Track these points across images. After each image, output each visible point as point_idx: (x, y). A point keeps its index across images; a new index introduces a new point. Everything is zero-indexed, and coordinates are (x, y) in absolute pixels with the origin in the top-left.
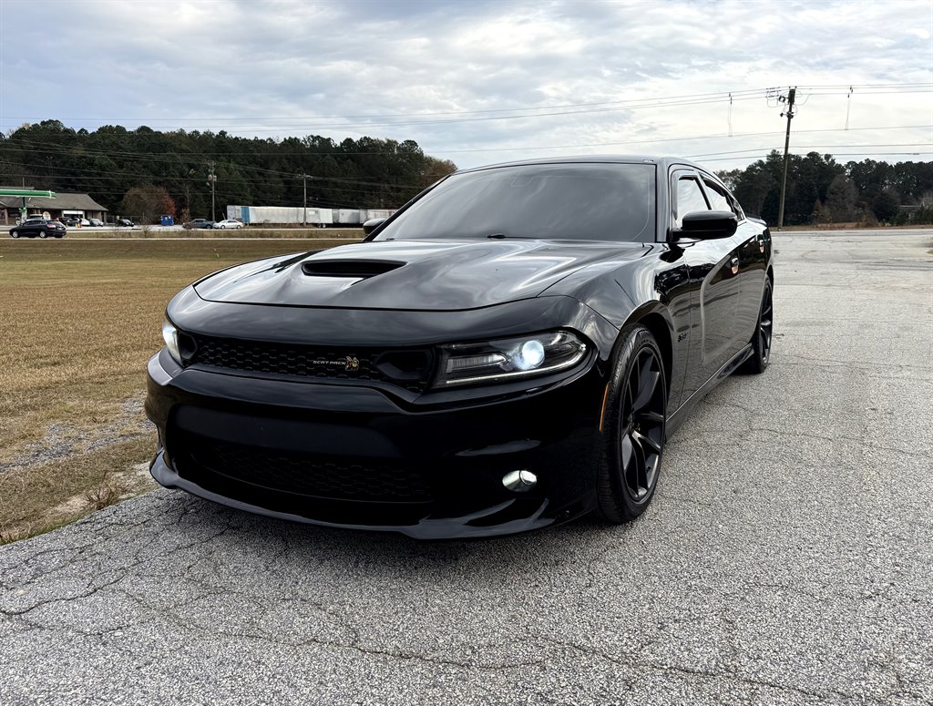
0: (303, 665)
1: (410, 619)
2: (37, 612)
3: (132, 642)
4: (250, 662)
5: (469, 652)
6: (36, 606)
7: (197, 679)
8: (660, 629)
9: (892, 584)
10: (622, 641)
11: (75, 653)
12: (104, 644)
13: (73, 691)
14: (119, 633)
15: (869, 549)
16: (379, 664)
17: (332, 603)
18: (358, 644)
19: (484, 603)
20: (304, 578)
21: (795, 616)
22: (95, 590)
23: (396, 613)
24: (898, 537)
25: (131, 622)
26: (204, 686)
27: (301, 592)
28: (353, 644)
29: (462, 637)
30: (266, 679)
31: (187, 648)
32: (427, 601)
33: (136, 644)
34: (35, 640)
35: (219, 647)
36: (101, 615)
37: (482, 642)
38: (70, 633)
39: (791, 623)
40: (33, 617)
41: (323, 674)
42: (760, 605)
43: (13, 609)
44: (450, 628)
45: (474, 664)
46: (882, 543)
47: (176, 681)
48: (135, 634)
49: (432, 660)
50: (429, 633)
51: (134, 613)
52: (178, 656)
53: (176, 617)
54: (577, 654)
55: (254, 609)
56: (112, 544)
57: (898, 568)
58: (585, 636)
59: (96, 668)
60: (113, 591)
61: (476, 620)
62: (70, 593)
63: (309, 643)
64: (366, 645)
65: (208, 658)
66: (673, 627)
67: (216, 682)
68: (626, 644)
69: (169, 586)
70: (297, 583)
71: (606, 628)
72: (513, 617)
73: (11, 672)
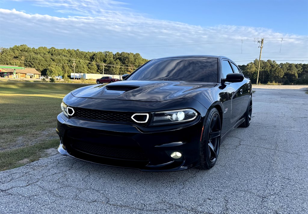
0: (91, 208)
1: (126, 196)
2: (11, 190)
3: (39, 200)
4: (75, 207)
5: (143, 206)
6: (11, 188)
7: (58, 211)
8: (204, 201)
9: (280, 191)
10: (192, 204)
11: (22, 202)
12: (31, 200)
13: (20, 213)
14: (35, 197)
15: (274, 181)
16: (115, 208)
17: (102, 190)
18: (109, 203)
19: (149, 192)
20: (94, 183)
21: (248, 199)
22: (29, 184)
23: (122, 194)
24: (284, 177)
25: (39, 194)
26: (60, 213)
27: (92, 187)
28: (107, 202)
29: (141, 201)
30: (80, 211)
31: (56, 202)
32: (132, 191)
33: (41, 200)
34: (10, 198)
35: (66, 202)
36: (30, 192)
37: (148, 203)
38: (20, 196)
39: (246, 201)
40: (10, 191)
41: (97, 211)
42: (237, 196)
43: (3, 189)
44: (138, 199)
45: (144, 209)
46: (279, 179)
47: (52, 211)
48: (40, 197)
49: (132, 208)
50: (131, 200)
51: (41, 191)
52: (53, 204)
53: (53, 193)
54: (177, 208)
55: (78, 191)
56: (35, 172)
57: (283, 187)
58: (180, 203)
59: (27, 206)
60: (35, 185)
61: (146, 197)
62: (21, 185)
63: (94, 202)
64: (111, 203)
65: (62, 205)
66: (208, 201)
67: (64, 212)
68: (193, 205)
69: (52, 184)
70: (92, 184)
71: (187, 201)
72: (158, 196)
73: (2, 207)
